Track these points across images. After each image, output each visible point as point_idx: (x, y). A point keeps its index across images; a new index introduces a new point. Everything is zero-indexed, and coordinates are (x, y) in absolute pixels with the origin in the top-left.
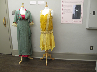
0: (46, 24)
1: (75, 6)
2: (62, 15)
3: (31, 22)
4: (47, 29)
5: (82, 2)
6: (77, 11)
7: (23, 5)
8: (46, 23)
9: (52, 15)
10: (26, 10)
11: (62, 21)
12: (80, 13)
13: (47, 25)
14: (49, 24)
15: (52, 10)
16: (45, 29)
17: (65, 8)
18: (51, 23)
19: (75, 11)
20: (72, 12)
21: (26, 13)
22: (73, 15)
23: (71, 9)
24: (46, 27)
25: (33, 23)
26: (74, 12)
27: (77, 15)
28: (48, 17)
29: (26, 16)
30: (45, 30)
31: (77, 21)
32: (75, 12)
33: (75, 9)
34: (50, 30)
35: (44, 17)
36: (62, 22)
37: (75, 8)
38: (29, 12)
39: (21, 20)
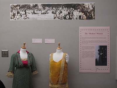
0: (59, 75)
1: (99, 47)
2: (80, 61)
3: (34, 71)
4: (61, 82)
5: (108, 42)
6: (101, 54)
7: (24, 45)
8: (60, 73)
9: (67, 62)
10: (28, 53)
11: (80, 69)
12: (107, 58)
13: (61, 76)
14: (63, 75)
15: (67, 54)
16: (58, 81)
17: (84, 51)
18: (66, 72)
19: (99, 54)
20: (95, 56)
21: (28, 57)
22: (96, 60)
23: (93, 52)
24: (59, 78)
25: (37, 72)
26: (97, 56)
27: (102, 61)
28: (63, 65)
29: (29, 62)
30: (57, 84)
31: (102, 69)
32: (99, 56)
33: (98, 52)
34: (64, 83)
35: (57, 64)
36: (80, 71)
37: (99, 50)
38: (32, 55)
39: (21, 67)
